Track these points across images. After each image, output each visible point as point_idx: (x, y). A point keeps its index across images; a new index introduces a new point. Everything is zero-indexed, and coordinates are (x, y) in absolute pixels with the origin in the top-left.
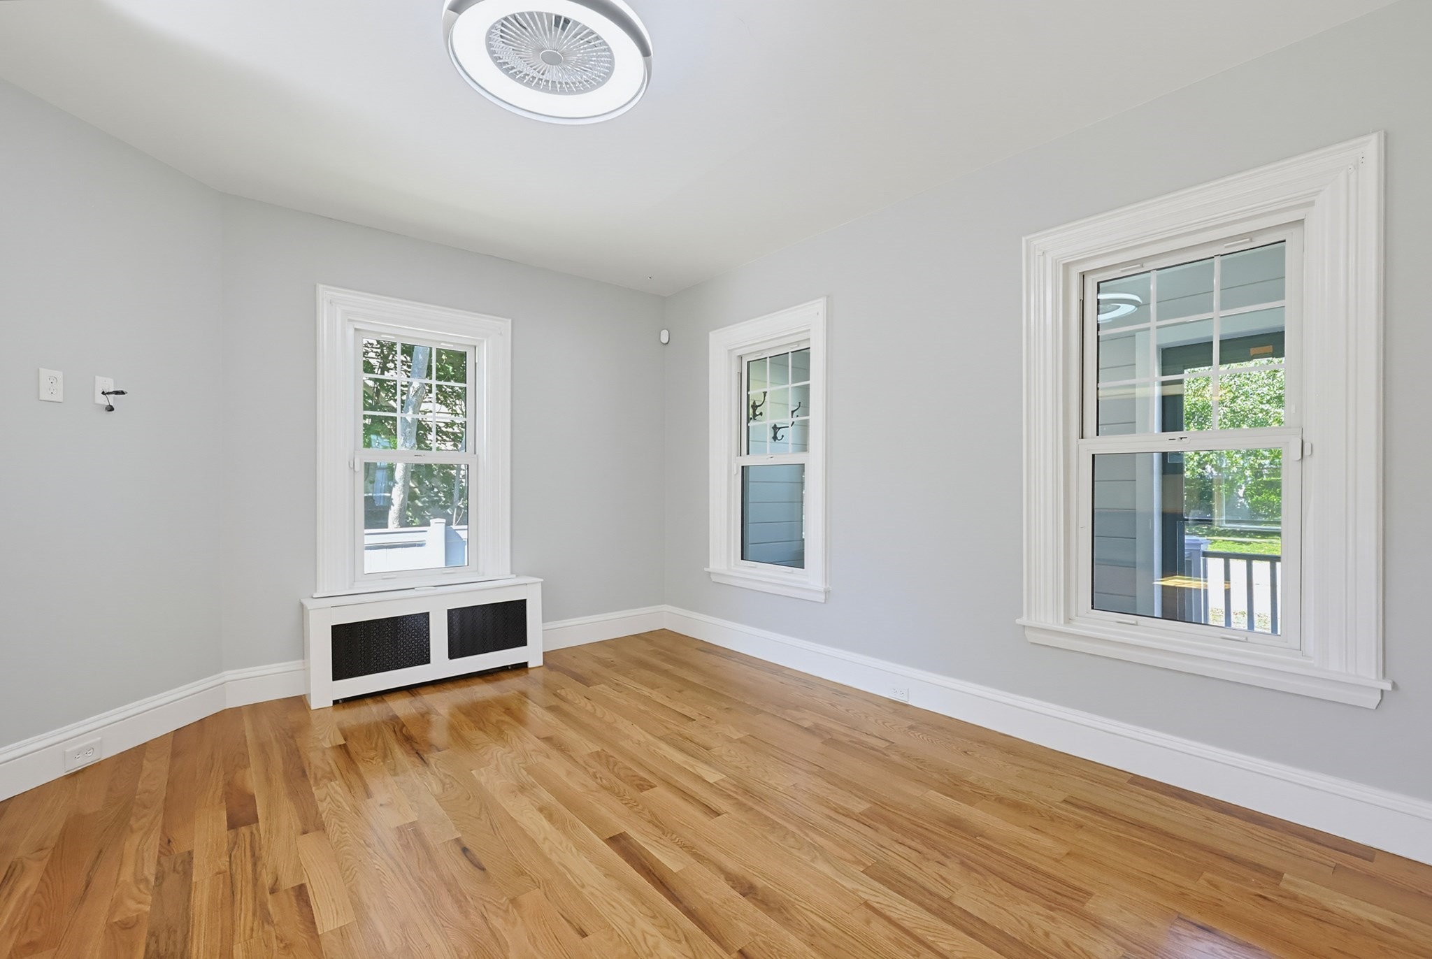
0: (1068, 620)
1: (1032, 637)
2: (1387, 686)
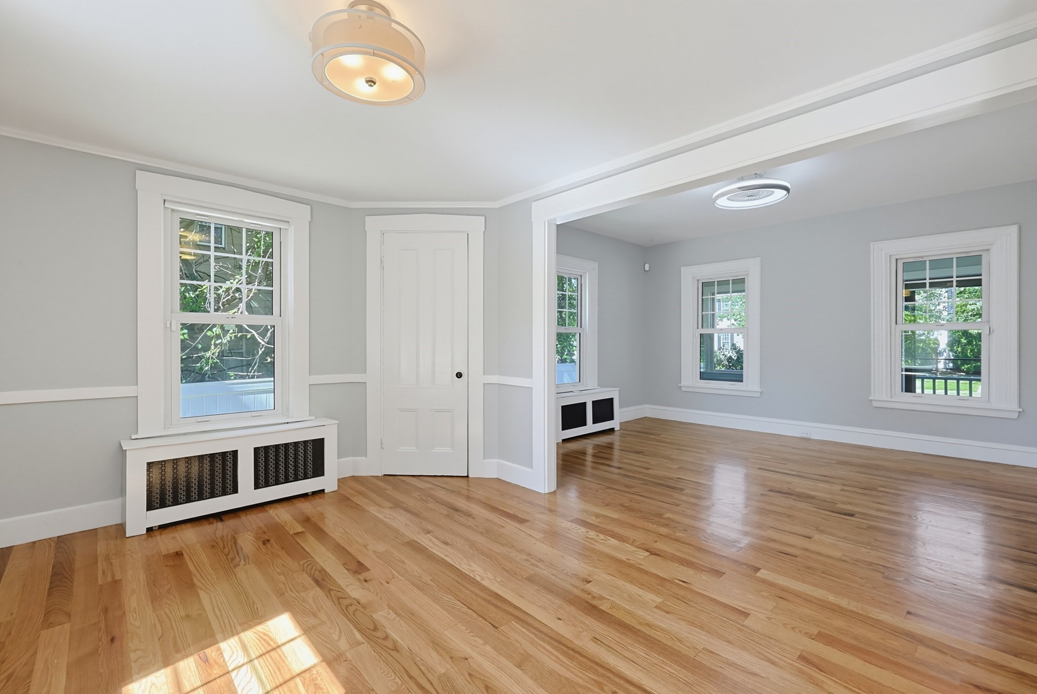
0: (891, 397)
1: (875, 404)
2: (1021, 410)
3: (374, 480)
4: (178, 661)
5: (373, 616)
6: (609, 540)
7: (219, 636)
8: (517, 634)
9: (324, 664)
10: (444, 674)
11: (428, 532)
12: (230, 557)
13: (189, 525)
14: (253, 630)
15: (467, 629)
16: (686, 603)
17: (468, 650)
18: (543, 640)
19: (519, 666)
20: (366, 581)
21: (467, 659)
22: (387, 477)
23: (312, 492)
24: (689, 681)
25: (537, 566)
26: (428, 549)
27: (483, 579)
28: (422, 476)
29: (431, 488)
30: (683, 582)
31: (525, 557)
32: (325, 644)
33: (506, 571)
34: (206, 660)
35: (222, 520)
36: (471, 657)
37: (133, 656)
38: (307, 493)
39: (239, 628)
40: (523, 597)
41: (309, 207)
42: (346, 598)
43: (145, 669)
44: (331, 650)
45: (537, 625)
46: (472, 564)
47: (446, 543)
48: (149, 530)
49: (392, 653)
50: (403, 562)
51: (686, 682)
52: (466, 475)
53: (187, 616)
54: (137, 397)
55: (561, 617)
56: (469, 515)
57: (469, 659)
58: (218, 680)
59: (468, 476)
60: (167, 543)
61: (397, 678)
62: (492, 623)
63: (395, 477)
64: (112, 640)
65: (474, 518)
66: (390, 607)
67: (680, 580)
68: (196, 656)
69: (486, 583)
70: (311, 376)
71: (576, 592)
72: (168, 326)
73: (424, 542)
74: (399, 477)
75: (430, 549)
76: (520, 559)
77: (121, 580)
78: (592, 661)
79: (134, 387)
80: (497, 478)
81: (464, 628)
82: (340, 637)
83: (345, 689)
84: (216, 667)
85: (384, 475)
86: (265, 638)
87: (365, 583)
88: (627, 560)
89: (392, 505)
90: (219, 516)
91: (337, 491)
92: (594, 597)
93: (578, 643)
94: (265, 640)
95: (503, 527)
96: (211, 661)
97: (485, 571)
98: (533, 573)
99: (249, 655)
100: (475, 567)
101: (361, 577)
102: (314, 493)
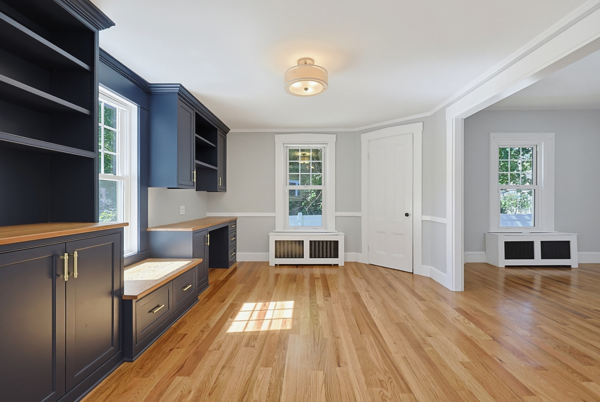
3: (364, 266)
4: (258, 302)
5: (319, 312)
6: (470, 324)
7: (272, 300)
8: (368, 340)
9: (292, 319)
10: (326, 338)
11: (368, 291)
12: (291, 279)
13: (287, 266)
14: (281, 302)
15: (349, 329)
16: (487, 369)
17: (342, 335)
18: (378, 346)
19: (357, 350)
20: (326, 300)
21: (338, 338)
22: (371, 265)
23: (334, 264)
24: (438, 395)
25: (408, 320)
26: (361, 297)
27: (374, 315)
28: (388, 268)
29: (387, 274)
30: (500, 360)
31: (405, 315)
32: (297, 314)
33: (389, 316)
34: (265, 305)
35: (297, 267)
36: (341, 338)
37: (251, 297)
38: (331, 264)
39: (278, 300)
40: (386, 329)
41: (335, 135)
42: (315, 303)
43: (251, 301)
44: (297, 316)
45: (381, 340)
46: (375, 309)
47: (371, 298)
48: (276, 265)
49: (314, 324)
50: (346, 299)
51: (436, 395)
52: (412, 272)
53: (269, 292)
54: (275, 217)
55: (396, 343)
56: (395, 290)
57: (339, 339)
58: (263, 311)
59: (413, 273)
60: (278, 270)
61: (309, 332)
62: (361, 331)
63: (374, 266)
64: (249, 291)
65: (396, 292)
66: (327, 311)
67: (498, 359)
68: (263, 303)
69: (374, 318)
70: (336, 212)
71: (418, 337)
72: (285, 191)
73: (362, 295)
74: (376, 266)
75: (362, 297)
76: (402, 315)
77: (261, 277)
78: (393, 364)
79: (274, 213)
80: (430, 277)
81: (348, 328)
82: (303, 313)
83: (292, 328)
84: (266, 307)
85: (370, 264)
86: (283, 305)
87: (325, 301)
88: (470, 337)
89: (361, 277)
90: (297, 266)
91: (344, 266)
92: (425, 343)
93: (394, 355)
94: (282, 306)
95: (408, 299)
96: (266, 305)
97: (378, 313)
98: (402, 322)
99: (275, 308)
100: (376, 311)
101: (326, 298)
102: (334, 265)
